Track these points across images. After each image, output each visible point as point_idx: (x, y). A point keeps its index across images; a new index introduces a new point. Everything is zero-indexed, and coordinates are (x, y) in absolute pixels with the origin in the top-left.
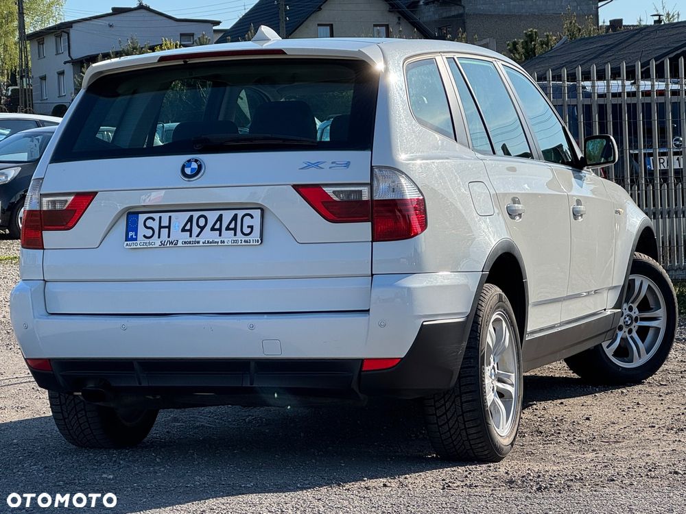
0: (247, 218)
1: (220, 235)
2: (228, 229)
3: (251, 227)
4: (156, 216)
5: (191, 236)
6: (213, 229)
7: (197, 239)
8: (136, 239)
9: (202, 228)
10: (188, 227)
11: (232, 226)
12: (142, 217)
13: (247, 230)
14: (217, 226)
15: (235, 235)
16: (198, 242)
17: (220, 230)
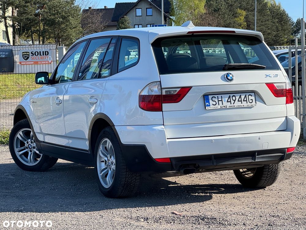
0: (250, 96)
1: (242, 103)
2: (244, 101)
3: (252, 100)
4: (216, 96)
5: (231, 104)
6: (238, 101)
7: (234, 105)
8: (210, 106)
9: (235, 101)
10: (229, 100)
11: (245, 99)
12: (210, 97)
13: (251, 101)
14: (240, 100)
15: (247, 103)
16: (235, 106)
17: (241, 101)
